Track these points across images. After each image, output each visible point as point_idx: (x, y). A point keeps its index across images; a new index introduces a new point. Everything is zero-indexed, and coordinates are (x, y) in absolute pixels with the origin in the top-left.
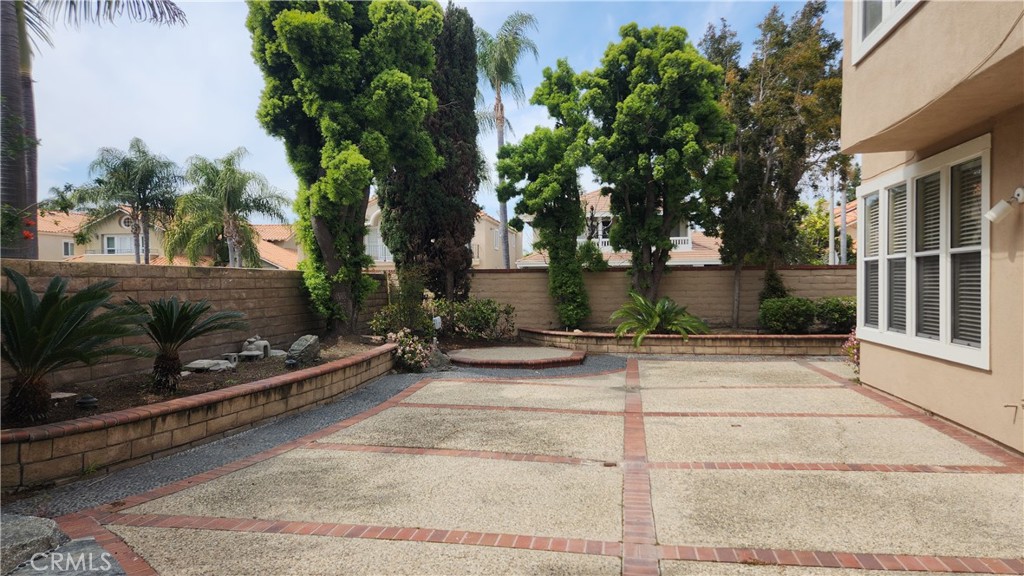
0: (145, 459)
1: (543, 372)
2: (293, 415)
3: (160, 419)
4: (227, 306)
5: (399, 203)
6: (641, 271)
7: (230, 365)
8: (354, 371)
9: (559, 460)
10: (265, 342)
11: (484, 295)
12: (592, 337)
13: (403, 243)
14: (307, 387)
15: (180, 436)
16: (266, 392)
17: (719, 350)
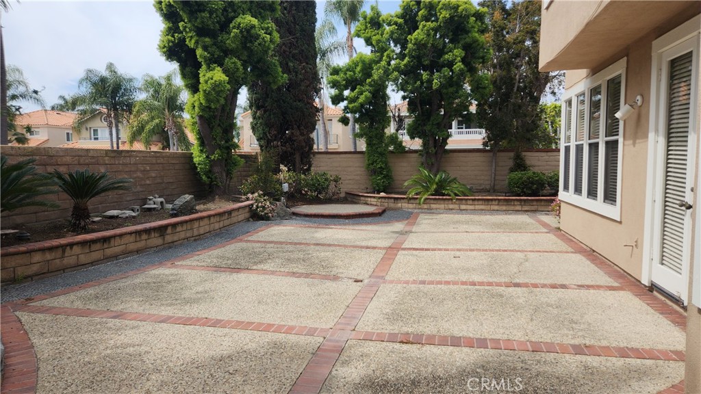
0: (59, 272)
1: (351, 221)
2: (171, 246)
3: (68, 248)
4: (135, 175)
5: (262, 107)
6: (427, 153)
7: (134, 214)
8: (217, 219)
9: (326, 277)
10: (162, 199)
11: (321, 170)
12: (391, 198)
13: (265, 133)
14: (179, 229)
15: (83, 259)
16: (148, 231)
17: (477, 207)
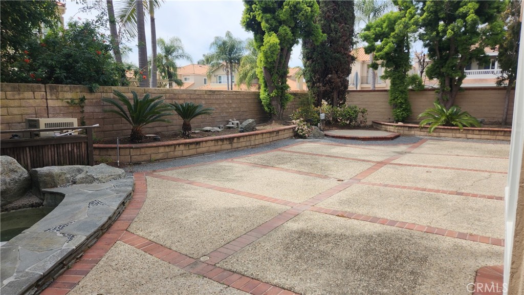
0: (172, 159)
2: (237, 150)
3: (177, 146)
4: (222, 106)
5: (311, 58)
6: (443, 91)
7: (219, 130)
8: (268, 135)
10: (238, 122)
11: (352, 104)
12: (406, 127)
13: (311, 77)
14: (241, 140)
15: (186, 153)
16: (222, 140)
